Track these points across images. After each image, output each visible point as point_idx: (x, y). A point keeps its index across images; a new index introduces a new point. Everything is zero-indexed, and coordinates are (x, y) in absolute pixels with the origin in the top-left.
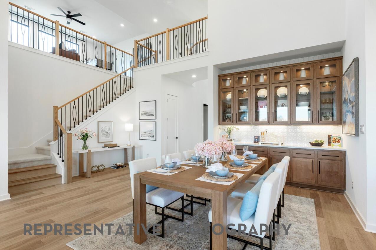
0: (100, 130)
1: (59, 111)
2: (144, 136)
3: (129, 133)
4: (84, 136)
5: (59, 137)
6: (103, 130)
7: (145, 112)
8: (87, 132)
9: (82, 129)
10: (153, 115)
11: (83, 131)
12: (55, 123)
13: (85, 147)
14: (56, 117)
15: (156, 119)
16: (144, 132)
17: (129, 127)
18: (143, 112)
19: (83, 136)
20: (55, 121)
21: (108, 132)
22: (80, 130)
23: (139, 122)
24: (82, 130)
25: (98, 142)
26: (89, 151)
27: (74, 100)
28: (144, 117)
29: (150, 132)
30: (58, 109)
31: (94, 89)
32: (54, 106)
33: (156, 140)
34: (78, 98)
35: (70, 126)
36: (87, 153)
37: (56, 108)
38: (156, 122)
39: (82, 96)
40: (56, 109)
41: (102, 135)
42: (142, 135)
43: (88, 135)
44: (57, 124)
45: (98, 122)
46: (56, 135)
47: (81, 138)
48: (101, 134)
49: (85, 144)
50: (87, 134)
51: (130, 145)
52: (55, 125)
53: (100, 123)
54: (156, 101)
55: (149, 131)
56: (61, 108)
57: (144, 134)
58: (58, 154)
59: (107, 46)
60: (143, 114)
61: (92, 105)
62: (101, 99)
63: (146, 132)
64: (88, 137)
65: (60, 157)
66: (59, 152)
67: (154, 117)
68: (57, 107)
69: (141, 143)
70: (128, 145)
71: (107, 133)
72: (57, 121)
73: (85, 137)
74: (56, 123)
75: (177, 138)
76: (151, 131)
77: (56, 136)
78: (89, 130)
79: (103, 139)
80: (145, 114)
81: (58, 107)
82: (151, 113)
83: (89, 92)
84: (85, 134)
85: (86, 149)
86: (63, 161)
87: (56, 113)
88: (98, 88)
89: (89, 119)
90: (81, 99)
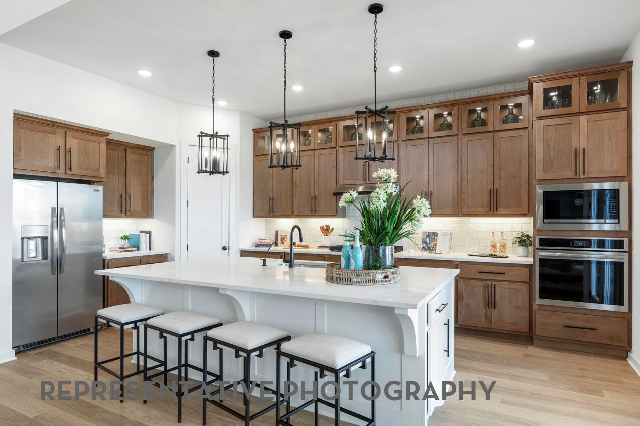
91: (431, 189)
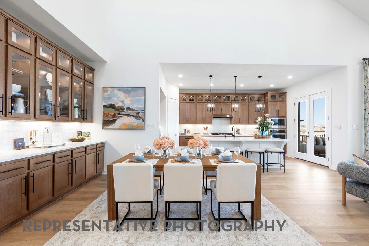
91: (241, 117)
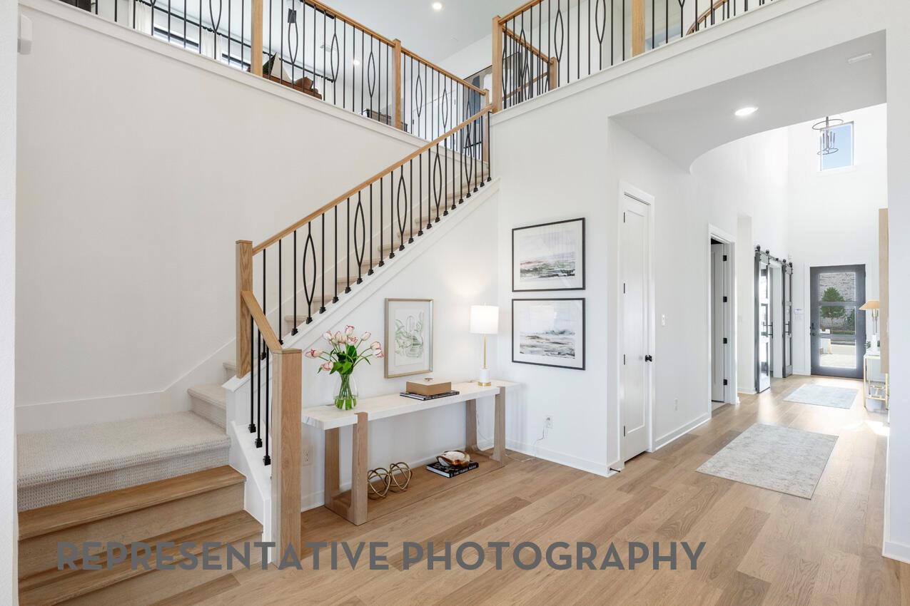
0: (393, 330)
1: (257, 259)
2: (532, 352)
3: (485, 342)
4: (342, 358)
5: (256, 361)
6: (402, 330)
7: (537, 265)
8: (355, 340)
9: (333, 327)
10: (570, 273)
11: (339, 337)
12: (242, 307)
13: (345, 399)
14: (245, 284)
15: (584, 288)
16: (533, 337)
17: (487, 318)
18: (529, 263)
19: (337, 358)
20: (242, 297)
21: (417, 336)
22: (329, 332)
23: (513, 300)
24: (333, 332)
25: (387, 376)
26: (362, 416)
27: (308, 220)
28: (533, 282)
29: (558, 338)
30: (254, 252)
31: (374, 179)
32: (237, 242)
33: (583, 369)
34: (321, 212)
35: (293, 314)
36: (355, 425)
37: (245, 249)
38: (583, 300)
39: (334, 205)
40: (245, 253)
41: (397, 348)
42: (521, 346)
43: (355, 354)
44: (248, 311)
45: (387, 301)
46: (247, 354)
47: (331, 366)
48: (397, 345)
49: (345, 385)
50: (352, 350)
51: (488, 384)
52: (243, 315)
53: (392, 304)
54: (583, 219)
55: (553, 332)
56: (263, 247)
57: (534, 342)
58: (252, 429)
59: (402, 55)
60: (528, 271)
61: (368, 240)
62: (395, 220)
63: (538, 338)
64: (355, 360)
65: (259, 444)
66: (255, 422)
67: (576, 281)
68: (250, 243)
69: (520, 374)
70: (480, 384)
71: (415, 343)
72: (247, 299)
73: (346, 360)
74: (244, 307)
75: (648, 358)
76: (562, 333)
77: (246, 357)
78: (358, 334)
79: (401, 362)
80: (536, 270)
81: (254, 246)
82: (563, 266)
83: (358, 191)
84: (343, 349)
85: (349, 407)
86: (267, 461)
87: (245, 268)
88: (387, 178)
89: (357, 291)
90: (330, 214)
